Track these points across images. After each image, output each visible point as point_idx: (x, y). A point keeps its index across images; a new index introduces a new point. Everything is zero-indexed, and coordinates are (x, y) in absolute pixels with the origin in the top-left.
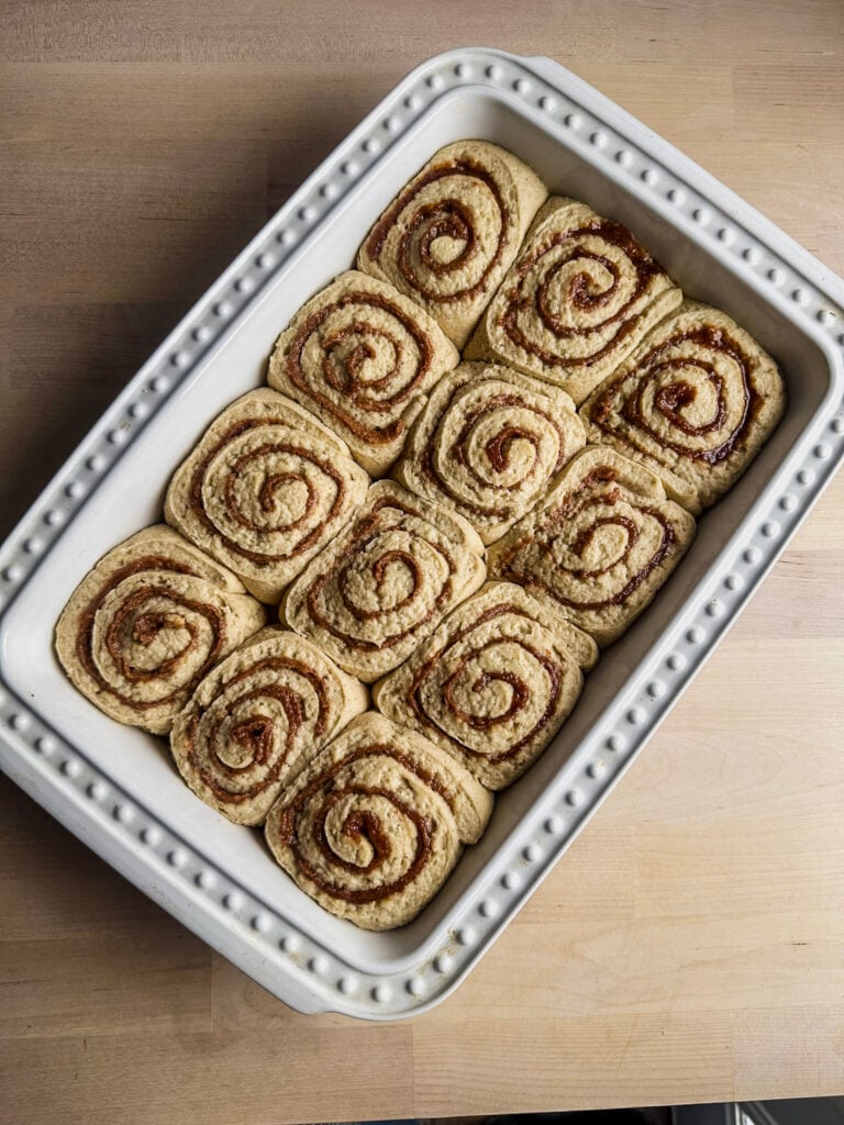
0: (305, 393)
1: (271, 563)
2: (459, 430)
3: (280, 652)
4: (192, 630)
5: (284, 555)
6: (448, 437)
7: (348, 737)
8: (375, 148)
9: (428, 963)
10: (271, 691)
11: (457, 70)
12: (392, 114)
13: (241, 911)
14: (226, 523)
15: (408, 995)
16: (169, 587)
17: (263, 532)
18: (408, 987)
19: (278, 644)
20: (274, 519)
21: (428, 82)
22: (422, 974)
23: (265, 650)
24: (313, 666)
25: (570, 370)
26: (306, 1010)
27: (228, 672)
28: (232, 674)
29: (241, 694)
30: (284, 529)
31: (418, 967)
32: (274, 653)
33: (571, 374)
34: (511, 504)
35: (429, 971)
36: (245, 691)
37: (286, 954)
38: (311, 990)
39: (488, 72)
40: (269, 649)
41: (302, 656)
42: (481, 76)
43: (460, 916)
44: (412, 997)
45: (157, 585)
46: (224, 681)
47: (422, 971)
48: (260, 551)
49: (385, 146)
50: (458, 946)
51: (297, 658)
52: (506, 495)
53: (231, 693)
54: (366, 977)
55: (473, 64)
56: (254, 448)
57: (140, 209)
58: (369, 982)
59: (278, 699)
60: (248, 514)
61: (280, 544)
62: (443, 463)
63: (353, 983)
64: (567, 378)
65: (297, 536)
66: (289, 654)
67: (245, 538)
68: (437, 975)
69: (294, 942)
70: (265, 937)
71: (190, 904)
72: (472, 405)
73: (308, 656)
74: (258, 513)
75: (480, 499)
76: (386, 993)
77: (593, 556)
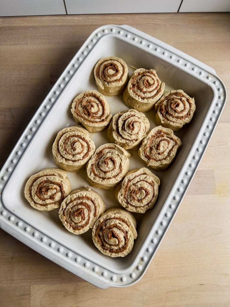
0: (80, 117)
1: (77, 161)
2: (122, 123)
3: (82, 196)
4: (56, 189)
5: (80, 159)
6: (120, 125)
7: (103, 217)
8: (85, 53)
9: (135, 268)
10: (81, 204)
11: (103, 31)
12: (89, 44)
13: (80, 262)
14: (66, 155)
15: (131, 278)
16: (49, 179)
17: (74, 155)
18: (131, 276)
19: (81, 194)
20: (76, 152)
21: (97, 35)
22: (134, 272)
23: (77, 195)
24: (91, 197)
25: (148, 100)
26: (103, 288)
27: (68, 200)
28: (69, 201)
29: (73, 205)
30: (79, 153)
31: (132, 270)
32: (80, 196)
33: (148, 101)
34: (137, 138)
35: (136, 270)
36: (75, 204)
37: (95, 273)
38: (103, 282)
39: (111, 30)
40: (79, 195)
41: (88, 195)
42: (110, 32)
43: (142, 253)
44: (132, 279)
45: (46, 180)
46: (67, 203)
47: (134, 271)
48: (74, 159)
49: (88, 53)
50: (143, 262)
51: (87, 196)
52: (136, 136)
53: (71, 205)
54: (119, 275)
55: (107, 29)
56: (67, 137)
57: (16, 83)
58: (120, 276)
59: (84, 205)
60: (70, 152)
61: (78, 157)
62: (121, 131)
63: (115, 278)
64: (148, 102)
65: (82, 155)
66: (84, 195)
67: (70, 157)
68: (138, 271)
69: (97, 269)
70: (88, 269)
71: (66, 262)
72: (124, 118)
73: (89, 195)
74: (73, 152)
75: (131, 138)
76: (125, 279)
77: (161, 149)
